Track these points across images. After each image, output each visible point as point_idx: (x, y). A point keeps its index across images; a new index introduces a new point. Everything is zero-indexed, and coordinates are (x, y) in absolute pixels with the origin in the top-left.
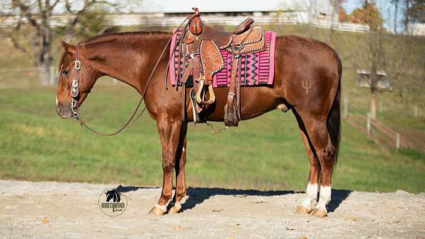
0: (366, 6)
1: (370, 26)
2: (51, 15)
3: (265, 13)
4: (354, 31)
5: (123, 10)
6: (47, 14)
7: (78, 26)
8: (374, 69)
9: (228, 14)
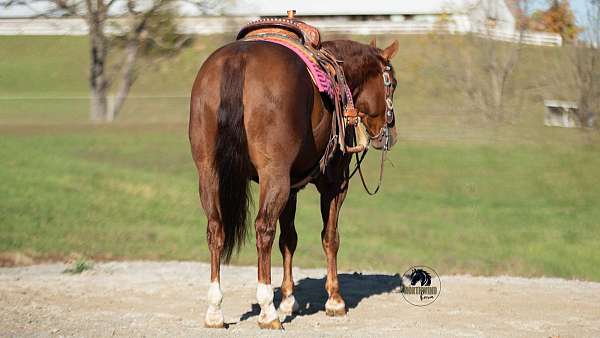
0: (555, 7)
1: (563, 37)
2: (106, 18)
3: (408, 17)
4: (540, 44)
5: (210, 12)
6: (101, 17)
7: (144, 34)
8: (584, 101)
9: (353, 17)
